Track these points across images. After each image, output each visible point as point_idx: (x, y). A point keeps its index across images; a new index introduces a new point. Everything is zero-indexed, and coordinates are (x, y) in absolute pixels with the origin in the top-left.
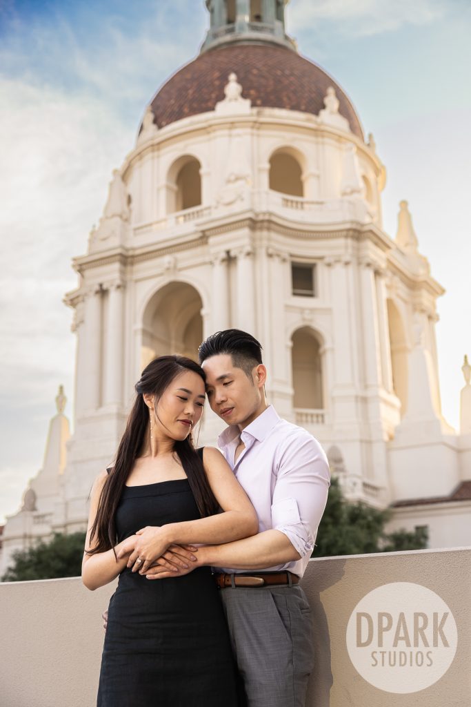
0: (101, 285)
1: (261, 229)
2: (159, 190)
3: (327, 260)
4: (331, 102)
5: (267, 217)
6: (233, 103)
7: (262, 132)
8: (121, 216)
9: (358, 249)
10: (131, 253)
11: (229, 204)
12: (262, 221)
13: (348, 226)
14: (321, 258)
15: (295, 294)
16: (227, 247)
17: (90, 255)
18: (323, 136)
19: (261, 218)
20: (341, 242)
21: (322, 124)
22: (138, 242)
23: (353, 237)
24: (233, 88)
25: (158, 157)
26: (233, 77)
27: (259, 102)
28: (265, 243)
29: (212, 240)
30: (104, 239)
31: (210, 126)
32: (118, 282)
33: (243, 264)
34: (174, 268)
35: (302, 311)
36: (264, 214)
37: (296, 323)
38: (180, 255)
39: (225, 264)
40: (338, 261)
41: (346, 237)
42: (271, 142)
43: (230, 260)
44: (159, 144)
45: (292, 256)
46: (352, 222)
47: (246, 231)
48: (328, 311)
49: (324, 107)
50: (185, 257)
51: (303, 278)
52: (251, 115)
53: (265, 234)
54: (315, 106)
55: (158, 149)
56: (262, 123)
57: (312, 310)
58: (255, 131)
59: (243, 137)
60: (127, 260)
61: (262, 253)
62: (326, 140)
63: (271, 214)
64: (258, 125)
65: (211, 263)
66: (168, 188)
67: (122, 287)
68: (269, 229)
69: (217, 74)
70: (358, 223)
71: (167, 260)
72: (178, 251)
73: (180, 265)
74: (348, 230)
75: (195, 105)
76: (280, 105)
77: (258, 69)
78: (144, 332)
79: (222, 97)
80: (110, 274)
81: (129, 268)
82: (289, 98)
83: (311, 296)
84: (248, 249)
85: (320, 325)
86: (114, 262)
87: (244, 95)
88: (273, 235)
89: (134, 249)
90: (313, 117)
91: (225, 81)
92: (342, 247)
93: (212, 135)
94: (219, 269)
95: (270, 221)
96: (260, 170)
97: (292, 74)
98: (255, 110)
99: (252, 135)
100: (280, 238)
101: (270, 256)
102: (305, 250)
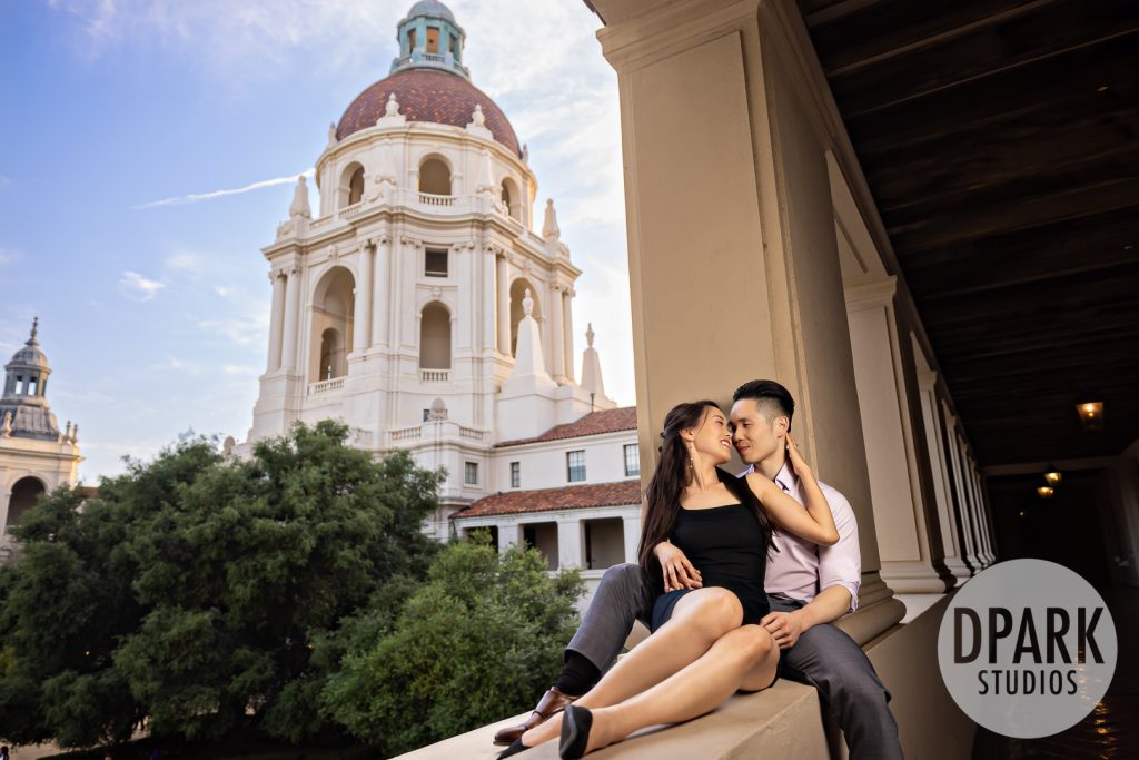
0: (281, 271)
1: (397, 221)
2: (334, 192)
3: (455, 246)
4: (479, 116)
5: (400, 211)
6: (392, 118)
7: (413, 142)
8: (302, 214)
9: (483, 237)
10: (304, 244)
11: (373, 201)
12: (397, 214)
13: (472, 217)
14: (452, 245)
15: (427, 275)
16: (369, 236)
17: (276, 244)
18: (467, 145)
19: (395, 211)
20: (467, 231)
21: (467, 134)
22: (311, 235)
23: (477, 227)
24: (392, 105)
25: (335, 164)
26: (393, 96)
27: (414, 117)
28: (400, 232)
29: (359, 231)
30: (286, 233)
31: (371, 137)
32: (293, 268)
33: (381, 250)
34: (336, 256)
35: (434, 288)
36: (397, 208)
37: (426, 298)
38: (340, 245)
39: (368, 250)
40: (463, 247)
41: (472, 227)
42: (421, 150)
43: (372, 248)
44: (335, 153)
45: (424, 243)
46: (475, 214)
47: (383, 223)
48: (454, 288)
49: (472, 121)
50: (344, 246)
51: (436, 261)
52: (405, 127)
53: (400, 224)
54: (464, 120)
55: (336, 158)
56: (413, 134)
57: (441, 288)
58: (407, 141)
59: (398, 147)
60: (302, 250)
61: (397, 241)
62: (470, 148)
63: (402, 208)
64: (409, 136)
65: (357, 250)
66: (341, 190)
67: (298, 271)
68: (404, 221)
69: (383, 95)
70: (479, 215)
71: (330, 248)
72: (340, 241)
73: (340, 253)
74: (473, 221)
75: (364, 121)
76: (432, 119)
77: (416, 90)
78: (315, 308)
79: (383, 113)
80: (288, 261)
81: (304, 256)
82: (440, 113)
83: (446, 276)
84: (384, 237)
85: (447, 300)
86: (290, 252)
87: (401, 112)
88: (407, 225)
89: (306, 240)
90: (460, 129)
91: (386, 99)
92: (467, 235)
93: (373, 145)
94: (364, 256)
95: (403, 215)
96: (410, 173)
97: (445, 94)
98: (409, 124)
99: (405, 144)
100: (415, 228)
101: (404, 243)
102: (438, 238)
